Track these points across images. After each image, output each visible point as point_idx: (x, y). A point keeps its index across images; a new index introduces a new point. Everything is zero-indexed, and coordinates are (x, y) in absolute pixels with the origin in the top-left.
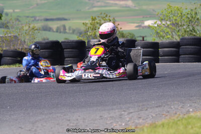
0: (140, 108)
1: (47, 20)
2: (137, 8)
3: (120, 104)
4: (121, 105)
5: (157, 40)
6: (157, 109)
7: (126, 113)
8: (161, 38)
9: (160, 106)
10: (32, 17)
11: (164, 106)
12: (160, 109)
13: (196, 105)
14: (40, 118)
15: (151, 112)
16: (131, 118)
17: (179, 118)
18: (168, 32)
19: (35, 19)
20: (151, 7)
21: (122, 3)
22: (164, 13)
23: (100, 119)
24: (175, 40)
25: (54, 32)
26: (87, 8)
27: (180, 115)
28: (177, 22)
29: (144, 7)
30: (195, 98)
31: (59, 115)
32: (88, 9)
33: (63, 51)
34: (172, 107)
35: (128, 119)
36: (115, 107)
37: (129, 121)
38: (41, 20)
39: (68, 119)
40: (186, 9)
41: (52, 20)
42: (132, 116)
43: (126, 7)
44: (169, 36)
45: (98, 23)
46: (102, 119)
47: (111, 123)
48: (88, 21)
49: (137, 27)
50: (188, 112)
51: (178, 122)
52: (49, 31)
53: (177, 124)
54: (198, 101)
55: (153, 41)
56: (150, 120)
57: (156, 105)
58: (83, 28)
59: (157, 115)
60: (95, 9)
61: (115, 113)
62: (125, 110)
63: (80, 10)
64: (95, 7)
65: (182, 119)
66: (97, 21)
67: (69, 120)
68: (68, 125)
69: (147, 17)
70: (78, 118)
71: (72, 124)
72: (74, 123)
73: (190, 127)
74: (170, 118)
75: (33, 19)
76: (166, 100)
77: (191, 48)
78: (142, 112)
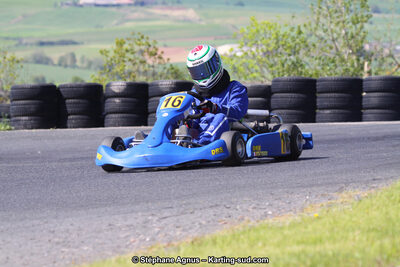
0: (182, 209)
1: (42, 44)
2: (203, 23)
3: (147, 202)
6: (211, 212)
7: (156, 219)
9: (217, 205)
10: (14, 39)
12: (215, 210)
13: (280, 203)
15: (200, 217)
19: (20, 43)
20: (230, 21)
21: (177, 13)
23: (108, 230)
25: (54, 65)
26: (115, 22)
27: (249, 221)
28: (270, 49)
29: (217, 21)
32: (117, 24)
34: (238, 207)
35: (157, 230)
37: (158, 233)
38: (32, 44)
39: (52, 229)
41: (51, 44)
42: (166, 224)
43: (184, 21)
44: (255, 74)
45: (127, 51)
46: (112, 229)
47: (127, 236)
50: (266, 215)
52: (47, 63)
53: (238, 240)
54: (285, 196)
57: (211, 204)
58: (104, 60)
59: (209, 222)
60: (129, 25)
61: (136, 218)
62: (154, 212)
63: (102, 27)
64: (128, 20)
65: (250, 230)
68: (50, 241)
69: (221, 39)
70: (71, 227)
73: (260, 244)
75: (16, 42)
76: (229, 195)
77: (291, 97)
78: (183, 216)
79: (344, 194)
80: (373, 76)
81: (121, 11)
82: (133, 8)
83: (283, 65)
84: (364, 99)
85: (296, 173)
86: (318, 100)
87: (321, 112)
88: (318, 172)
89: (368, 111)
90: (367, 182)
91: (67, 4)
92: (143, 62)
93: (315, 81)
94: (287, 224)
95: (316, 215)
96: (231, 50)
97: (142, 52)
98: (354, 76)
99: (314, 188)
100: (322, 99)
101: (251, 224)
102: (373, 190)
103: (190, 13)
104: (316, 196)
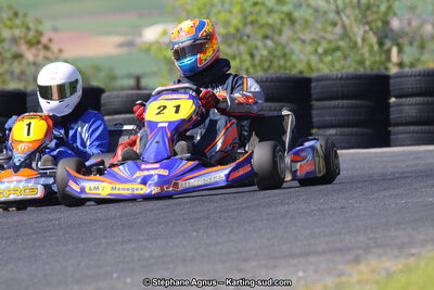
28: (232, 30)
30: (254, 263)
49: (121, 45)
79: (363, 267)
80: (406, 70)
83: (252, 56)
84: (392, 109)
86: (314, 112)
87: (321, 132)
88: (317, 231)
89: (401, 128)
90: (401, 247)
92: (18, 56)
93: (308, 81)
96: (165, 33)
97: (15, 40)
98: (375, 71)
99: (312, 259)
100: (320, 111)
102: (412, 260)
104: (316, 272)
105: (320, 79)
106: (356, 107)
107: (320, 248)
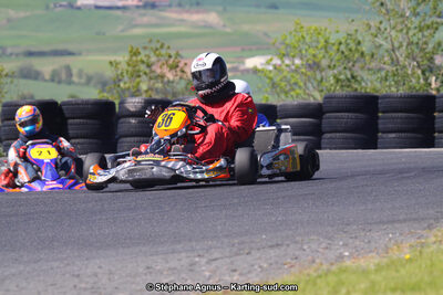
0: (235, 250)
1: (30, 54)
2: (228, 30)
4: (194, 244)
5: (273, 100)
6: (272, 252)
7: (204, 260)
8: (283, 96)
9: (278, 245)
11: (288, 245)
12: (277, 251)
13: (358, 243)
14: (13, 271)
15: (260, 258)
16: (214, 272)
17: (320, 272)
18: (296, 84)
19: (3, 53)
20: (260, 28)
21: (196, 17)
22: (287, 42)
23: (146, 274)
24: (312, 100)
25: (46, 81)
26: (120, 28)
27: (321, 264)
28: (317, 60)
29: (246, 28)
30: (355, 227)
31: (56, 264)
32: (123, 31)
33: (66, 124)
34: (305, 247)
35: (207, 274)
36: (179, 247)
37: (209, 279)
38: (17, 55)
39: (76, 273)
40: (337, 32)
41: (41, 54)
42: (217, 267)
43: (205, 27)
45: (143, 62)
46: (151, 273)
48: (122, 58)
50: (341, 257)
51: (319, 281)
52: (36, 78)
53: (315, 284)
54: (362, 234)
55: (264, 102)
56: (257, 275)
57: (270, 244)
58: (109, 73)
59: (271, 264)
60: (137, 31)
61: (179, 260)
62: (201, 252)
63: (104, 34)
64: (136, 26)
65: (326, 275)
66: (142, 57)
67: (78, 276)
68: (75, 286)
69: (251, 50)
70: (98, 270)
71: (83, 285)
72: (87, 283)
74: (300, 272)
76: (291, 232)
77: (347, 118)
78: (238, 257)
79: (436, 232)
81: (128, 14)
82: (142, 11)
84: (437, 120)
85: (370, 207)
86: (380, 121)
87: (385, 135)
88: (397, 205)
91: (61, 6)
92: (161, 77)
93: (376, 98)
94: (372, 267)
95: (408, 256)
99: (397, 225)
100: (384, 119)
101: (325, 267)
103: (212, 18)
104: (401, 234)
105: (385, 97)
106: (412, 118)
107: (401, 217)
